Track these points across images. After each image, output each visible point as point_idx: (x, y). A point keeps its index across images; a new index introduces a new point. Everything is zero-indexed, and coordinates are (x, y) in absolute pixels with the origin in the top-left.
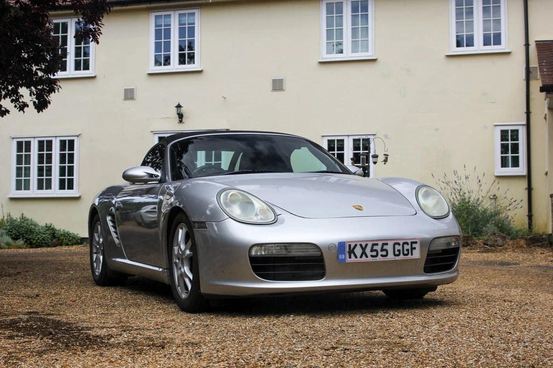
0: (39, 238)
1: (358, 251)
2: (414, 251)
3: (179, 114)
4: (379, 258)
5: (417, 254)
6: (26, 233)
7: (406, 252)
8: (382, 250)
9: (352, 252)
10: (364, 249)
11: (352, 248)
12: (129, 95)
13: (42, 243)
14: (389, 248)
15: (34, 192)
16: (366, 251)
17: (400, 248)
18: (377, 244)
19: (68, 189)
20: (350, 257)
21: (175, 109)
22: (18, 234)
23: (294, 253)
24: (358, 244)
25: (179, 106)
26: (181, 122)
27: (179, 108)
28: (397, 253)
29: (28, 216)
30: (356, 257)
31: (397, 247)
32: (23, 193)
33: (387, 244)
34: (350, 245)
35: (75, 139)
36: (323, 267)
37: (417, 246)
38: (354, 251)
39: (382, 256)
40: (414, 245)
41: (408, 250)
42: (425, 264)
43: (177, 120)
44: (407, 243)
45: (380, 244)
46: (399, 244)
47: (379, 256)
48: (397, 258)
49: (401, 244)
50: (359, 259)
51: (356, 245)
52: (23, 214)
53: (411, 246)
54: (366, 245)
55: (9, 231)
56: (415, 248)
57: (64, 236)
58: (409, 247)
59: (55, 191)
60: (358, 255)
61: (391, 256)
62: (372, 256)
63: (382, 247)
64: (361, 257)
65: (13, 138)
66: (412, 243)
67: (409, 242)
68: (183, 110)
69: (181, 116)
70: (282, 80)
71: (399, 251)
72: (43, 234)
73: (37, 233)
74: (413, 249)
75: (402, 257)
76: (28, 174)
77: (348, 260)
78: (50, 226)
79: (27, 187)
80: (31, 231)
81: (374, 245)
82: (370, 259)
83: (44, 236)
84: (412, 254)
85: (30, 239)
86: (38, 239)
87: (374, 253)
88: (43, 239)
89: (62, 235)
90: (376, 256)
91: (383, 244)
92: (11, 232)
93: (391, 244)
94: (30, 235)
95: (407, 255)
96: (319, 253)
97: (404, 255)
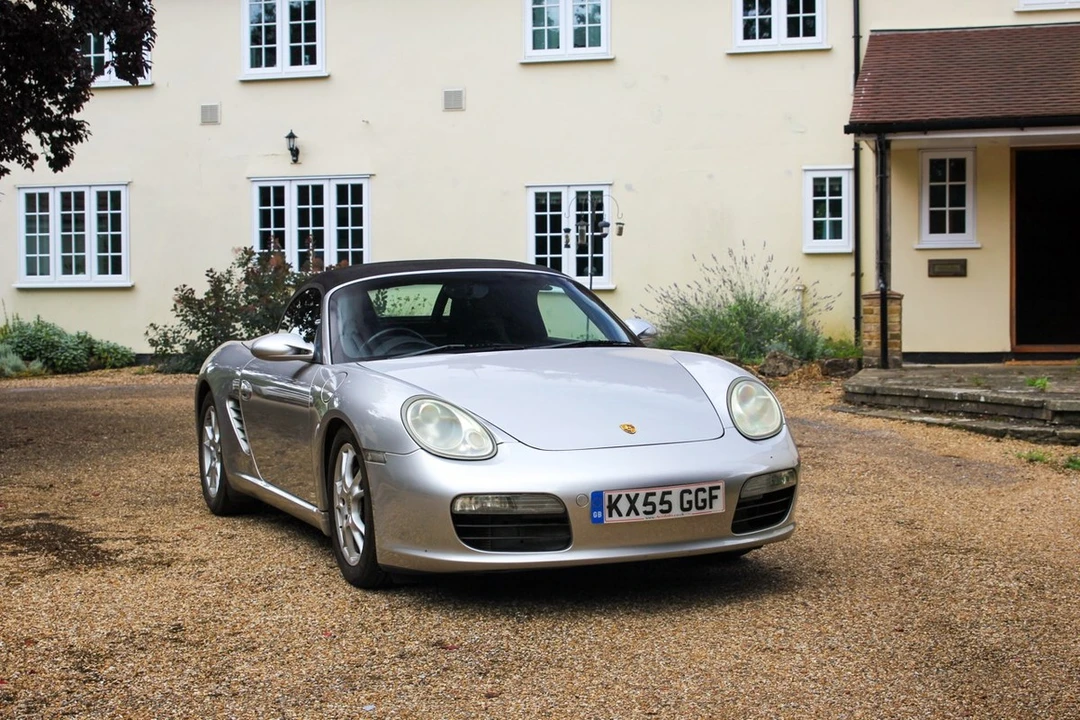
0: (66, 357)
1: (624, 505)
2: (714, 501)
3: (291, 149)
4: (657, 516)
5: (719, 506)
6: (46, 350)
8: (662, 502)
9: (613, 506)
10: (632, 502)
11: (613, 501)
12: (210, 116)
13: (72, 364)
14: (674, 498)
15: (56, 278)
16: (636, 505)
17: (692, 497)
18: (654, 494)
19: (113, 273)
21: (286, 141)
22: (31, 350)
23: (521, 509)
24: (624, 493)
25: (291, 136)
26: (295, 161)
27: (292, 140)
29: (47, 319)
30: (620, 515)
31: (687, 497)
32: (38, 281)
33: (670, 493)
34: (610, 497)
35: (122, 190)
36: (568, 529)
37: (720, 493)
38: (618, 505)
39: (662, 511)
40: (714, 493)
41: (704, 501)
42: (734, 520)
43: (290, 158)
45: (659, 492)
46: (690, 492)
47: (657, 513)
48: (687, 514)
49: (693, 493)
50: (624, 518)
51: (620, 496)
52: (39, 317)
54: (637, 495)
55: (18, 346)
56: (716, 497)
57: (109, 352)
58: (706, 496)
59: (92, 277)
60: (624, 512)
61: (676, 512)
62: (646, 513)
63: (662, 498)
64: (628, 514)
65: (19, 188)
66: (711, 489)
67: (706, 486)
68: (298, 143)
69: (295, 153)
70: (460, 92)
71: (690, 502)
72: (74, 349)
73: (63, 348)
74: (713, 498)
75: (694, 512)
76: (45, 248)
77: (607, 520)
78: (85, 336)
79: (45, 271)
80: (54, 346)
81: (648, 495)
82: (643, 517)
83: (75, 353)
84: (711, 507)
85: (52, 358)
86: (65, 359)
87: (649, 508)
88: (74, 358)
89: (104, 351)
91: (664, 494)
92: (21, 347)
93: (676, 491)
94: (52, 352)
95: (703, 508)
96: (561, 510)
97: (698, 508)
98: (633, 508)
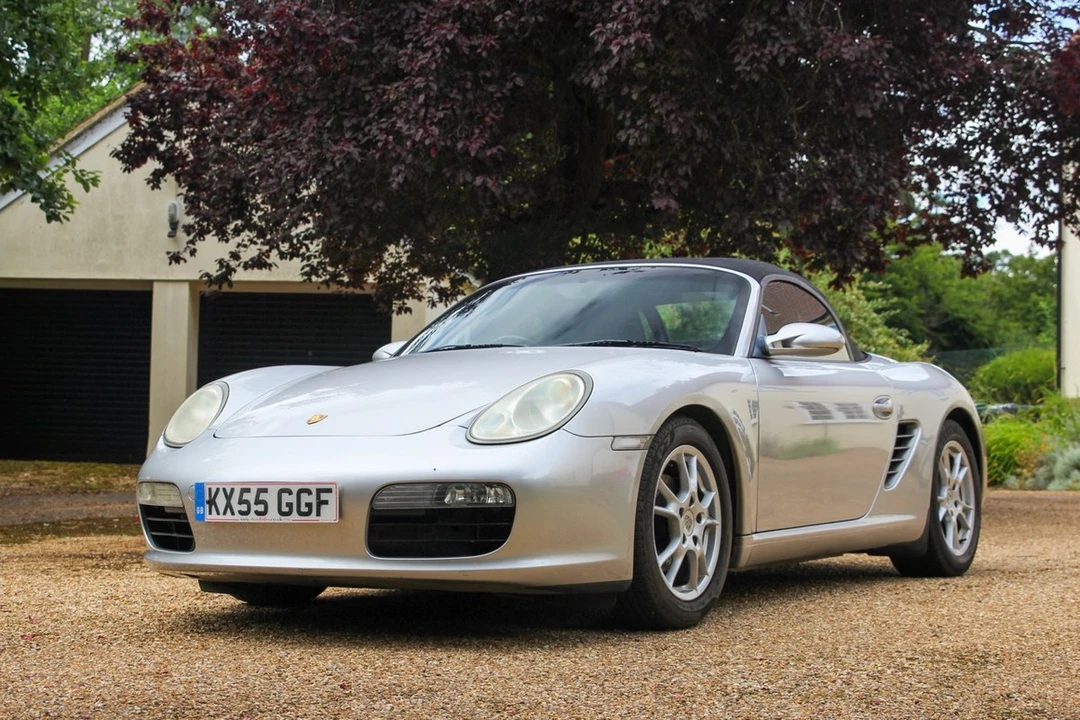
2: (324, 508)
4: (252, 518)
5: (329, 514)
7: (304, 509)
8: (258, 502)
9: (212, 502)
10: (228, 497)
14: (271, 498)
17: (293, 499)
18: (248, 490)
20: (210, 513)
28: (285, 509)
31: (286, 498)
33: (265, 491)
34: (210, 489)
37: (332, 498)
38: (217, 500)
39: (258, 513)
40: (324, 496)
41: (309, 505)
44: (309, 492)
46: (290, 493)
48: (285, 520)
49: (295, 493)
50: (221, 518)
51: (218, 490)
53: (318, 497)
54: (232, 490)
56: (326, 502)
58: (312, 499)
60: (221, 510)
61: (273, 516)
62: (241, 513)
63: (258, 496)
64: (225, 513)
66: (319, 491)
71: (289, 505)
74: (321, 503)
75: (295, 516)
77: (208, 518)
82: (238, 518)
84: (318, 514)
87: (244, 508)
90: (247, 513)
91: (260, 491)
95: (308, 514)
97: (301, 514)
98: (229, 506)
